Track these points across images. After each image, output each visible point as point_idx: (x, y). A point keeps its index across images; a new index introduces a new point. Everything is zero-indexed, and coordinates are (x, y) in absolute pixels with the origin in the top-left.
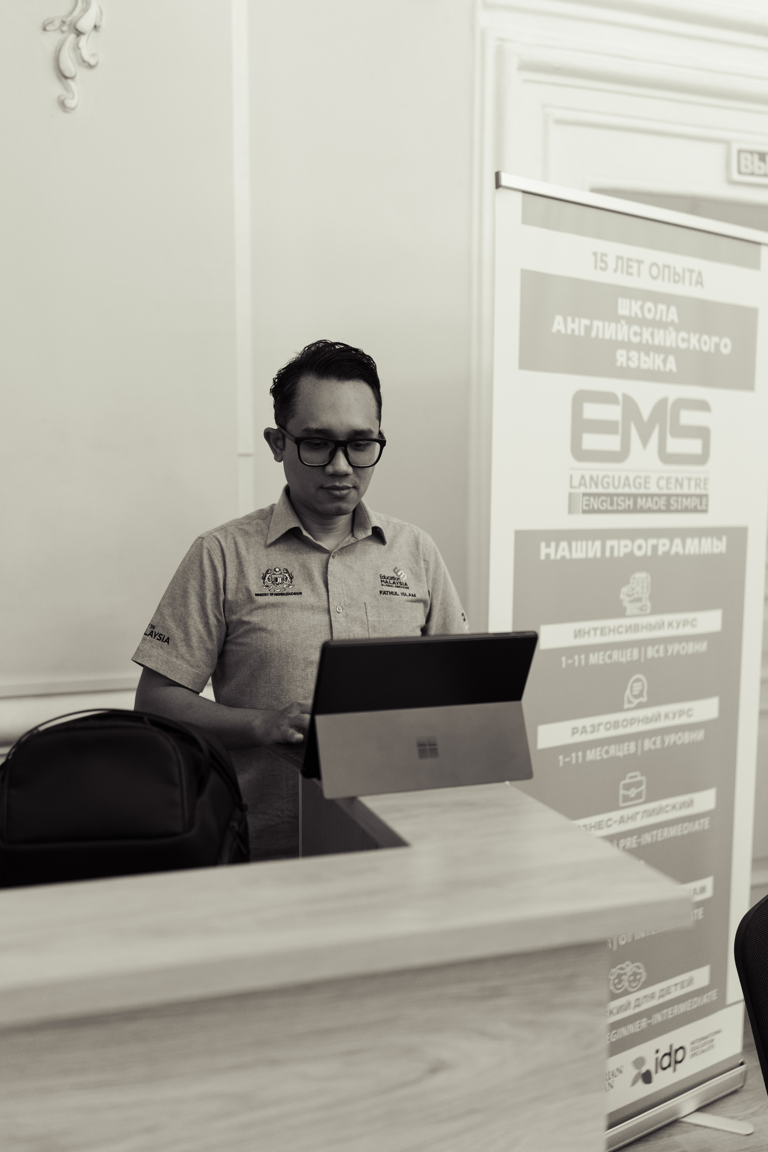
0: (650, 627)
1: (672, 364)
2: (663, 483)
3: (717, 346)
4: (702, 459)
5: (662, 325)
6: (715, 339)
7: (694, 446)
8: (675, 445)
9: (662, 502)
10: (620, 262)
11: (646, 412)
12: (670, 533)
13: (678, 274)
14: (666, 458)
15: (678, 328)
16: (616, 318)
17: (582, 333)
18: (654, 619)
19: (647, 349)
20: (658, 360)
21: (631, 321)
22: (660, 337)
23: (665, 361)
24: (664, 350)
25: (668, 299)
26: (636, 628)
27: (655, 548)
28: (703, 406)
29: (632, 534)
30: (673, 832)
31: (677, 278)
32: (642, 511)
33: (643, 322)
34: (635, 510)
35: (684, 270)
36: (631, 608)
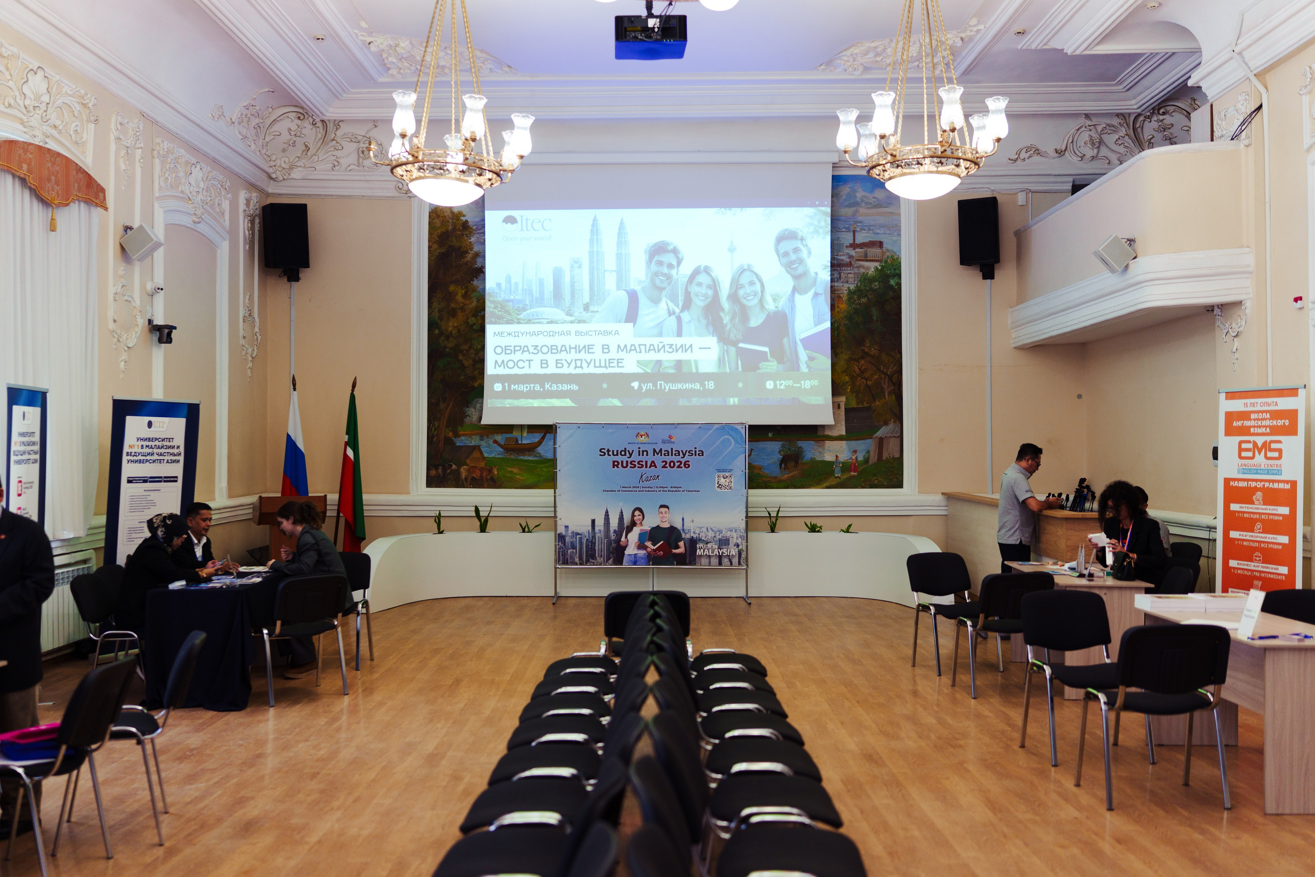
0: (1262, 509)
1: (1268, 430)
2: (1266, 466)
3: (1284, 423)
4: (1280, 458)
5: (1265, 419)
6: (1283, 421)
7: (1276, 454)
8: (1270, 454)
9: (1266, 471)
10: (1252, 404)
11: (1260, 446)
12: (1269, 481)
14: (1267, 458)
15: (1270, 420)
16: (1251, 420)
17: (1241, 425)
18: (1264, 507)
19: (1260, 427)
20: (1264, 430)
21: (1255, 420)
22: (1264, 423)
23: (1266, 430)
24: (1266, 427)
25: (1266, 412)
26: (1258, 509)
27: (1264, 485)
28: (1280, 442)
29: (1256, 481)
30: (1272, 576)
31: (1269, 405)
32: (1259, 474)
33: (1258, 419)
34: (1257, 473)
35: (1270, 402)
36: (1256, 502)
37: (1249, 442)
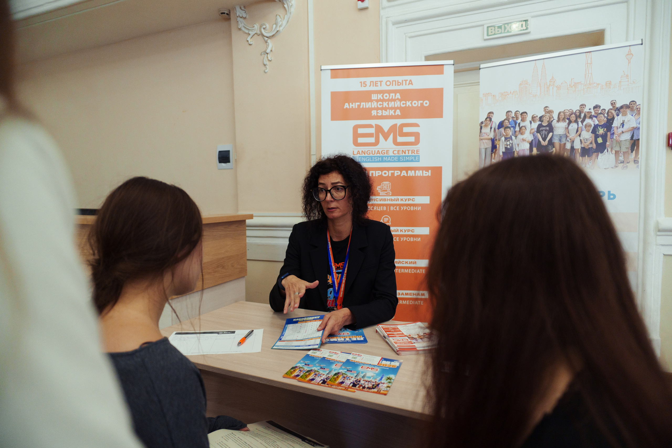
0: (392, 200)
1: (398, 112)
2: (395, 152)
3: (423, 104)
4: (416, 143)
5: (392, 100)
6: (420, 102)
7: (412, 139)
8: (400, 139)
9: (396, 158)
10: (372, 83)
11: (386, 130)
12: (401, 169)
13: (400, 83)
14: (396, 143)
15: (400, 101)
16: (372, 101)
17: (356, 107)
18: (393, 198)
19: (386, 109)
20: (392, 112)
21: (377, 101)
22: (392, 104)
23: (395, 112)
24: (395, 109)
25: (395, 92)
26: (385, 200)
27: (393, 174)
28: (416, 125)
29: (382, 169)
31: (399, 83)
32: (385, 161)
33: (383, 100)
34: (382, 161)
35: (402, 81)
36: (381, 193)
37: (370, 126)
